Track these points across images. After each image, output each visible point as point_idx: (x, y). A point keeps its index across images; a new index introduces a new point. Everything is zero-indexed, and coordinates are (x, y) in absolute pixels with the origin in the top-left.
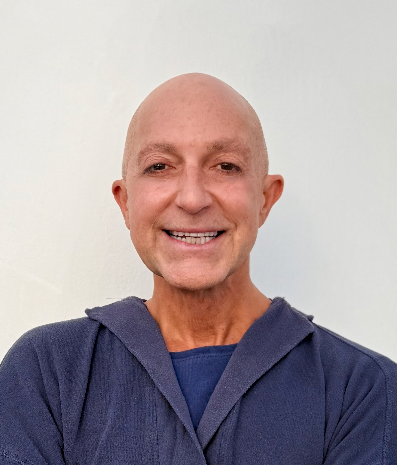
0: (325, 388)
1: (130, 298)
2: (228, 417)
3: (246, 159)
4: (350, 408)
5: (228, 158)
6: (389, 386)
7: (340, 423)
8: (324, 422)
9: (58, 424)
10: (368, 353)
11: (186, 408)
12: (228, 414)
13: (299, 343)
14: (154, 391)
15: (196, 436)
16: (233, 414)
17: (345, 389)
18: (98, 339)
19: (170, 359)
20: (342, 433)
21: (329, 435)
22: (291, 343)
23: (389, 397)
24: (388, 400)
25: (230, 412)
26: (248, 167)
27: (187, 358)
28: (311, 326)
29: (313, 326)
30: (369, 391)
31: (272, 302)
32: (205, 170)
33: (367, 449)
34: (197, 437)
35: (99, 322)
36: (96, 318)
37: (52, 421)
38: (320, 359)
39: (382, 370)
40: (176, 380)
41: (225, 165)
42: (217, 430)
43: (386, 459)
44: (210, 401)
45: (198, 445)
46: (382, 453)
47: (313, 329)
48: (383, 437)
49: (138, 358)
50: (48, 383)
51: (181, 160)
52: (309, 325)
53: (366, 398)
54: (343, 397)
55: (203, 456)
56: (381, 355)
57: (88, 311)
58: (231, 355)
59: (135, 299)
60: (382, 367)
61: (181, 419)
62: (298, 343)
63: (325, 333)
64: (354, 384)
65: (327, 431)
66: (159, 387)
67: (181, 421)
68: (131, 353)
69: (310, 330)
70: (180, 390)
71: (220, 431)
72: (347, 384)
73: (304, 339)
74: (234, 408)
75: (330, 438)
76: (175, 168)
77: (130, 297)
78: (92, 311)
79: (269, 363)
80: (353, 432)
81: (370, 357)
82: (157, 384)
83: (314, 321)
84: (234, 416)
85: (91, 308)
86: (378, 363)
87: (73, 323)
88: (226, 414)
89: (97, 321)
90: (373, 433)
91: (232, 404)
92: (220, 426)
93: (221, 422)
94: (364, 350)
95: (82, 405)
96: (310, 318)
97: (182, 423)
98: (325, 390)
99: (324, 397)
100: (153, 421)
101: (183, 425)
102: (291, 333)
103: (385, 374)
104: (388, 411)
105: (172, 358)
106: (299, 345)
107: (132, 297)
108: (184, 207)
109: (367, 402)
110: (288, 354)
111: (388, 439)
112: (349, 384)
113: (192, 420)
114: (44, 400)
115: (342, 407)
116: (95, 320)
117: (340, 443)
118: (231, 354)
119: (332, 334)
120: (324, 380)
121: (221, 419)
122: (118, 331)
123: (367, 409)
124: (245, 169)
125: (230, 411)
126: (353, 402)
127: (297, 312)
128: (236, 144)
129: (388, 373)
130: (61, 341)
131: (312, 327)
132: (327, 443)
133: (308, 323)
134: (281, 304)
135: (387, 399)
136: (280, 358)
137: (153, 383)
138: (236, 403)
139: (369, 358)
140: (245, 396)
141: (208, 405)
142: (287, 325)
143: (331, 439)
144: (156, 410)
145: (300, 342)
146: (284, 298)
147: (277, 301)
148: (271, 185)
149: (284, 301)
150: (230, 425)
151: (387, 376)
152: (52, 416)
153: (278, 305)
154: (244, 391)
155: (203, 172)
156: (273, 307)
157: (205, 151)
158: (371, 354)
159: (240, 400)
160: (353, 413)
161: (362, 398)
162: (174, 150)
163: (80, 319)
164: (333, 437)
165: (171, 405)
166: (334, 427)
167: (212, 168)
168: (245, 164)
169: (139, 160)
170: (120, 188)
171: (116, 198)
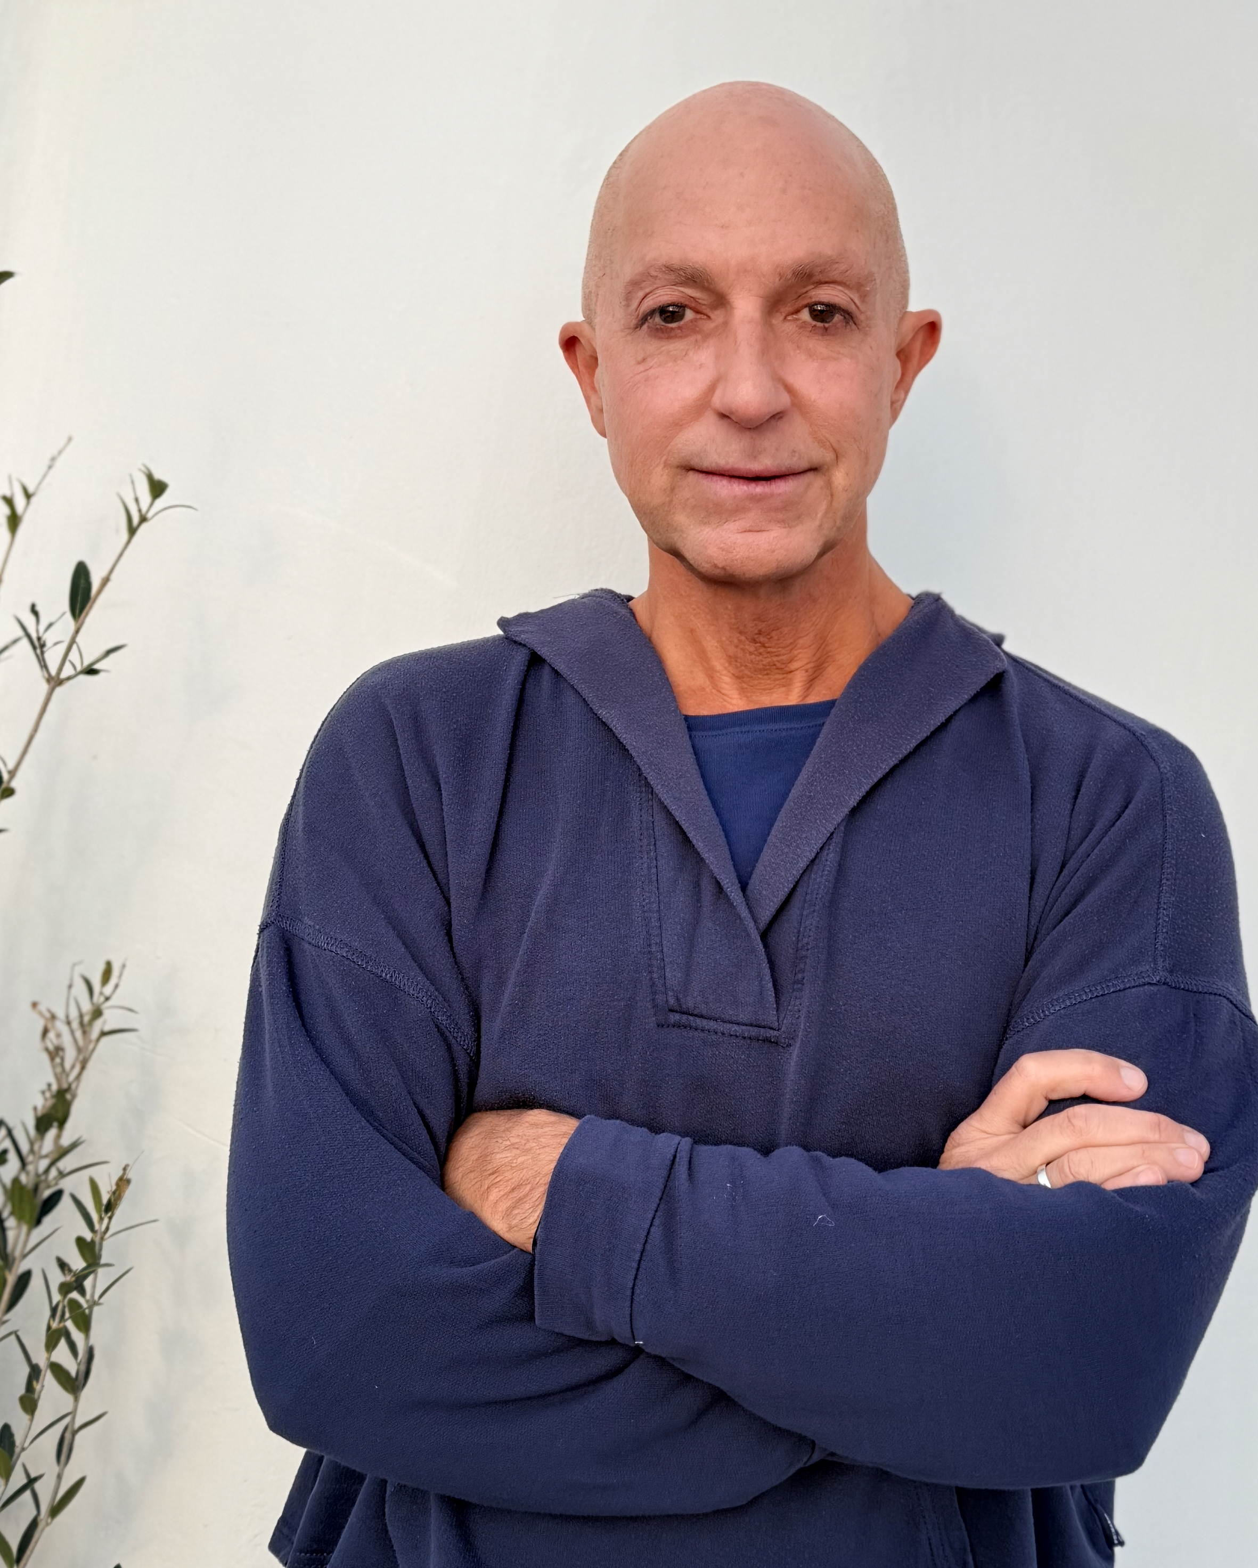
0: (1032, 799)
1: (597, 593)
2: (817, 861)
3: (864, 296)
4: (1085, 845)
5: (826, 294)
6: (1170, 796)
7: (1061, 878)
8: (1028, 876)
9: (440, 876)
10: (1124, 722)
11: (722, 840)
12: (818, 853)
13: (975, 695)
14: (650, 802)
15: (744, 903)
16: (827, 854)
17: (1075, 802)
18: (527, 685)
19: (686, 730)
20: (1064, 900)
21: (1038, 903)
22: (956, 694)
23: (1169, 822)
24: (1167, 829)
25: (822, 848)
26: (869, 313)
27: (724, 731)
28: (1000, 656)
29: (1005, 659)
30: (1126, 807)
31: (915, 604)
32: (774, 322)
33: (1120, 937)
34: (747, 904)
35: (529, 648)
36: (522, 638)
37: (427, 869)
38: (1019, 735)
39: (1154, 760)
40: (700, 780)
41: (819, 308)
42: (792, 889)
43: (1162, 960)
44: (778, 825)
45: (751, 925)
46: (1153, 947)
47: (1006, 664)
48: (1156, 911)
49: (614, 729)
50: (418, 786)
51: (721, 301)
52: (997, 656)
53: (1118, 823)
54: (1068, 820)
55: (761, 946)
56: (1153, 725)
57: (503, 623)
58: (823, 723)
59: (609, 596)
60: (1154, 754)
61: (712, 867)
62: (973, 695)
63: (1030, 673)
64: (1093, 791)
65: (1035, 896)
66: (660, 795)
67: (711, 871)
68: (599, 717)
69: (998, 666)
70: (708, 803)
71: (800, 891)
72: (1078, 791)
73: (984, 686)
74: (831, 839)
75: (1039, 910)
76: (709, 317)
77: (597, 590)
78: (514, 622)
79: (906, 739)
80: (1090, 898)
81: (1130, 731)
82: (658, 789)
83: (1006, 646)
84: (831, 857)
85: (510, 614)
86: (1145, 743)
87: (471, 649)
88: (813, 855)
89: (525, 645)
90: (1135, 902)
91: (826, 832)
92: (799, 880)
93: (801, 872)
94: (1115, 713)
95: (493, 835)
96: (999, 640)
97: (713, 874)
98: (1032, 804)
99: (1029, 818)
100: (649, 868)
101: (716, 878)
102: (956, 673)
103: (1161, 770)
104: (1167, 854)
105: (690, 729)
106: (974, 699)
107: (602, 590)
108: (732, 413)
109: (1121, 833)
110: (949, 720)
111: (1168, 915)
112: (1083, 790)
113: (735, 866)
114: (408, 823)
115: (1067, 842)
116: (520, 644)
117: (1062, 923)
118: (822, 721)
119: (1045, 675)
120: (1029, 780)
121: (802, 864)
122: (571, 668)
123: (1120, 848)
124: (862, 317)
125: (821, 846)
126: (1090, 830)
127: (969, 626)
128: (843, 267)
129: (1168, 768)
130: (444, 692)
131: (1003, 661)
132: (1033, 922)
133: (993, 651)
134: (933, 607)
135: (1165, 826)
136: (932, 729)
137: (648, 784)
138: (835, 829)
139: (1128, 732)
140: (854, 811)
141: (773, 832)
142: (948, 656)
143: (1043, 913)
144: (655, 844)
145: (977, 692)
146: (940, 593)
147: (926, 602)
148: (916, 334)
149: (941, 601)
150: (822, 879)
151: (1166, 774)
152: (427, 857)
153: (926, 610)
154: (853, 802)
155: (771, 325)
156: (915, 615)
157: (773, 283)
158: (1131, 724)
159: (844, 823)
160: (1089, 855)
161: (1111, 823)
162: (708, 281)
163: (486, 641)
164: (1048, 908)
165: (689, 835)
166: (1050, 887)
167: (789, 318)
168: (862, 307)
169: (628, 298)
170: (579, 340)
171: (567, 359)
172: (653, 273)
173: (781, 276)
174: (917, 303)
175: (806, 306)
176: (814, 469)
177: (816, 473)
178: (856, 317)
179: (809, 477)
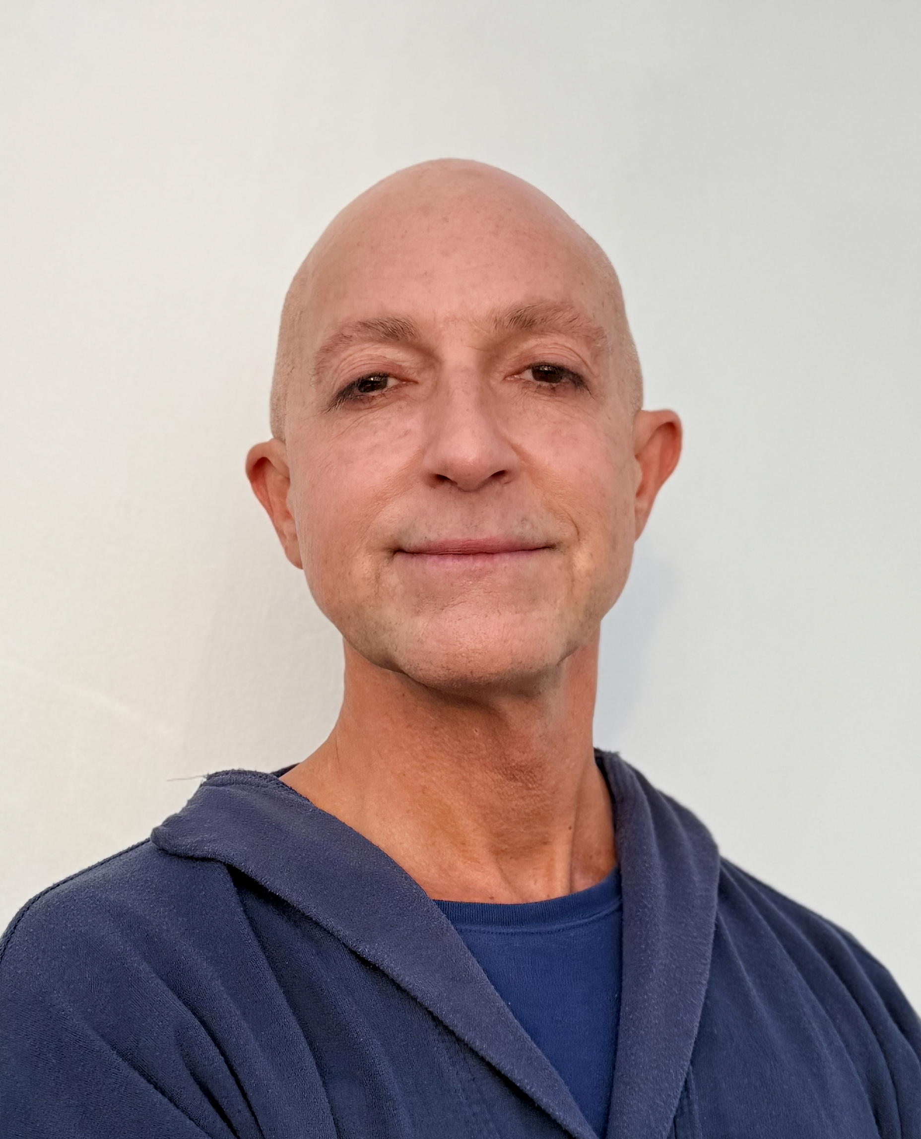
3: (596, 356)
5: (551, 352)
26: (602, 378)
32: (493, 383)
41: (544, 369)
51: (430, 359)
124: (594, 383)
128: (568, 316)
155: (490, 386)
157: (490, 331)
162: (410, 333)
167: (509, 379)
168: (595, 370)
169: (320, 370)
170: (269, 461)
171: (257, 490)
172: (347, 333)
173: (497, 322)
174: (652, 403)
175: (528, 368)
176: (549, 547)
177: (552, 551)
178: (588, 381)
179: (545, 555)
